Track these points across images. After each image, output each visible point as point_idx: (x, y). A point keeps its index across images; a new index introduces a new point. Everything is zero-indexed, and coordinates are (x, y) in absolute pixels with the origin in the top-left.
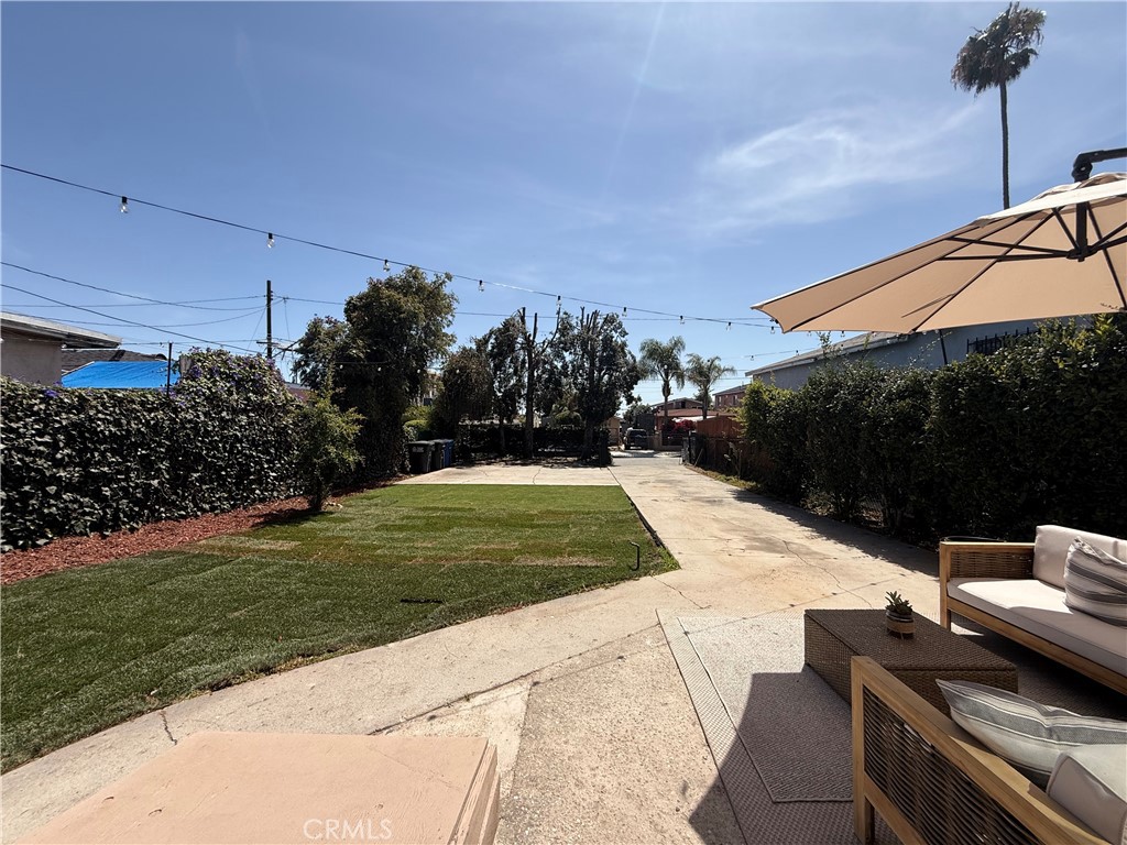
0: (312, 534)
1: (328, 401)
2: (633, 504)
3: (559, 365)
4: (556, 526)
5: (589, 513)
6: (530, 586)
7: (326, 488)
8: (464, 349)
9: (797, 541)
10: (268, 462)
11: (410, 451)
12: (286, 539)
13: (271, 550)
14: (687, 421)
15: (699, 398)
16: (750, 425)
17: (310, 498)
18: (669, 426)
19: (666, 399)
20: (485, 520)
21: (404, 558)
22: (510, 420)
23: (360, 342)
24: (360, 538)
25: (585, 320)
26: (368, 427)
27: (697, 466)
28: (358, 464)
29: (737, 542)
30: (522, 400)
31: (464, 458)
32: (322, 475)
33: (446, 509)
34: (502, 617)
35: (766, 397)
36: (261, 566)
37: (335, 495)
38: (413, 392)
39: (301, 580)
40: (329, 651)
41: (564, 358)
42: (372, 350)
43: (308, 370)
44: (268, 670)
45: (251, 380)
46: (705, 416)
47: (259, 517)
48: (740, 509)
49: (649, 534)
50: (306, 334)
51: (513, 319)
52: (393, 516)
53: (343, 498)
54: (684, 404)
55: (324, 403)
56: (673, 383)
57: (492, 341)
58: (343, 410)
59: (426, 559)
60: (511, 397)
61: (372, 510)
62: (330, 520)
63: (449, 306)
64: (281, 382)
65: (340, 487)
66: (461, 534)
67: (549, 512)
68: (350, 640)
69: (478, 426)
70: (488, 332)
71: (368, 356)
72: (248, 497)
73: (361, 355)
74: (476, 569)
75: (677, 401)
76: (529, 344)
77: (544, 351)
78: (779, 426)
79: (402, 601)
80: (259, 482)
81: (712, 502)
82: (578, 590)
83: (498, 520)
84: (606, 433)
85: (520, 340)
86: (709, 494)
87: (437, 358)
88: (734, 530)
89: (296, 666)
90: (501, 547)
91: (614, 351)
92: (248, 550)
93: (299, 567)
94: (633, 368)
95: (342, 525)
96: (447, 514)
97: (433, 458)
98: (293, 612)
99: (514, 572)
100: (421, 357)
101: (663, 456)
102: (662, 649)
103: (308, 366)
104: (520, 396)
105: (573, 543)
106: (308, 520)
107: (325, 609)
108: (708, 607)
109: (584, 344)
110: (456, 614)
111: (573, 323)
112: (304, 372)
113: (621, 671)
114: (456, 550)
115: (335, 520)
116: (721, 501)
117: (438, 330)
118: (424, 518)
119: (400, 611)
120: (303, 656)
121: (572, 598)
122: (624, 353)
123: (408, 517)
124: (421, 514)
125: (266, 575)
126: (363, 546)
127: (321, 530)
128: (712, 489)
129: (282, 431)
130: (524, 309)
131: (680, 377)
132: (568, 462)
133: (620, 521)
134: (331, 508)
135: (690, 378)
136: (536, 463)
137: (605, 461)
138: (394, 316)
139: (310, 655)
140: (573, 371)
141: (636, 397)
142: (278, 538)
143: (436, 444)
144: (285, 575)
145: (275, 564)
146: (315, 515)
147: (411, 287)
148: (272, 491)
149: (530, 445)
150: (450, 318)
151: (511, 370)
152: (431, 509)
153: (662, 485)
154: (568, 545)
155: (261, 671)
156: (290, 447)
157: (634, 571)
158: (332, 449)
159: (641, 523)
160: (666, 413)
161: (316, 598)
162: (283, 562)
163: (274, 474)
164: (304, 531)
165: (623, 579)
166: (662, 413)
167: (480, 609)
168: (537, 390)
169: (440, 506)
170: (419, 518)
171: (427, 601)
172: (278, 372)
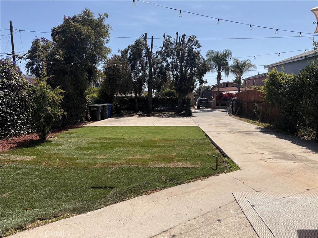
0: (42, 152)
1: (45, 83)
2: (206, 135)
3: (165, 65)
4: (168, 146)
5: (184, 140)
6: (160, 178)
7: (47, 129)
8: (115, 56)
9: (299, 154)
10: (16, 115)
11: (90, 110)
12: (28, 155)
13: (21, 161)
14: (229, 94)
15: (236, 81)
16: (268, 93)
17: (40, 134)
18: (220, 96)
19: (219, 82)
20: (132, 143)
21: (91, 164)
22: (140, 94)
23: (61, 52)
24: (67, 154)
25: (178, 40)
26: (67, 97)
27: (237, 116)
28: (63, 116)
29: (267, 155)
30: (146, 84)
31: (117, 113)
32: (44, 122)
33: (111, 139)
34: (148, 196)
35: (279, 78)
36: (16, 169)
37: (53, 132)
38: (90, 79)
39: (37, 176)
40: (55, 217)
41: (167, 61)
42: (67, 56)
43: (34, 67)
44: (21, 228)
45: (4, 72)
46: (239, 90)
47: (15, 143)
48: (264, 137)
49: (217, 151)
50: (32, 47)
51: (140, 39)
52: (84, 142)
53: (57, 134)
54: (227, 85)
55: (43, 84)
56: (223, 74)
57: (129, 52)
58: (54, 87)
59: (103, 164)
60: (140, 82)
61: (73, 140)
62: (50, 145)
63: (107, 32)
64: (20, 73)
65: (55, 128)
66: (120, 151)
67: (163, 139)
68: (66, 210)
69: (124, 97)
70: (127, 47)
71: (65, 59)
72: (8, 134)
73: (62, 58)
74: (130, 170)
75: (224, 83)
76: (149, 54)
77: (157, 57)
78: (286, 94)
79: (92, 187)
80: (13, 125)
81: (248, 134)
82: (186, 181)
83: (138, 144)
84: (189, 100)
85: (144, 51)
86: (246, 130)
87: (101, 60)
88: (264, 148)
89: (37, 226)
90: (141, 157)
91: (194, 56)
92: (9, 161)
93: (36, 170)
94: (204, 65)
95: (57, 148)
96: (111, 141)
97: (102, 113)
98: (34, 194)
99: (150, 170)
100: (93, 59)
101: (218, 111)
102: (240, 215)
103: (34, 65)
104: (145, 82)
105: (178, 155)
106: (39, 145)
107: (51, 192)
108: (261, 191)
109: (178, 53)
110: (122, 195)
111: (172, 41)
112: (32, 68)
113: (220, 229)
114: (118, 159)
115: (53, 145)
116: (253, 133)
117: (102, 45)
118: (100, 143)
119: (92, 193)
120: (41, 219)
121: (184, 186)
122: (199, 58)
123: (92, 143)
124: (98, 141)
125: (19, 174)
126: (69, 158)
127: (46, 150)
128: (246, 127)
129: (22, 99)
130: (146, 34)
131: (227, 71)
132: (170, 115)
133: (201, 144)
134: (50, 139)
135: (232, 71)
136: (154, 115)
137: (188, 114)
138: (78, 37)
139: (44, 219)
140: (172, 67)
141: (204, 80)
142: (25, 155)
143: (103, 106)
144: (29, 174)
145: (23, 168)
146: (43, 142)
147: (86, 21)
148: (20, 130)
149: (151, 106)
150: (108, 38)
151: (140, 68)
152: (103, 138)
153: (220, 125)
154: (176, 156)
155: (18, 229)
156: (28, 108)
157: (215, 171)
158: (49, 108)
159: (212, 145)
160: (218, 90)
161: (46, 187)
162: (28, 167)
163: (20, 122)
164: (38, 150)
165: (210, 175)
166: (216, 90)
167: (136, 192)
168: (154, 78)
169: (108, 137)
170: (97, 143)
171: (105, 188)
172: (18, 68)
